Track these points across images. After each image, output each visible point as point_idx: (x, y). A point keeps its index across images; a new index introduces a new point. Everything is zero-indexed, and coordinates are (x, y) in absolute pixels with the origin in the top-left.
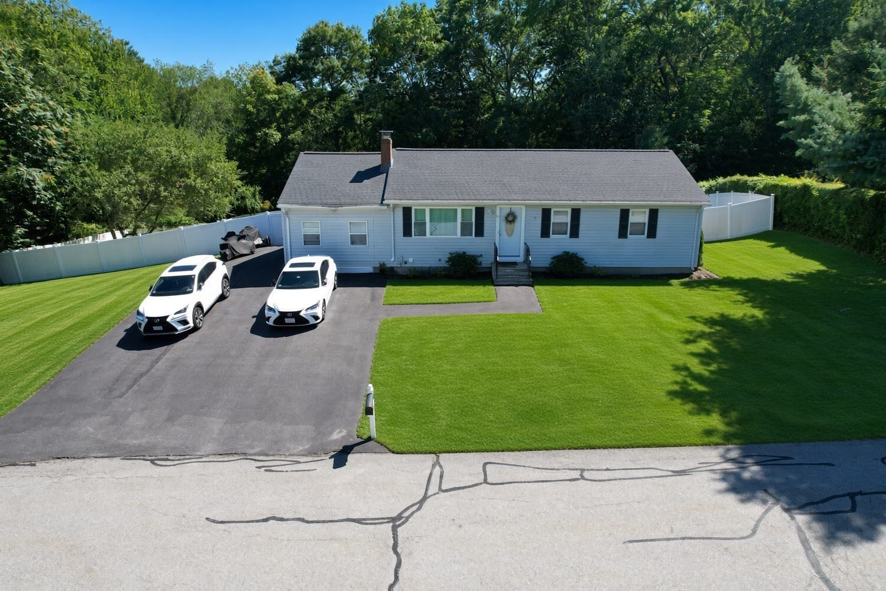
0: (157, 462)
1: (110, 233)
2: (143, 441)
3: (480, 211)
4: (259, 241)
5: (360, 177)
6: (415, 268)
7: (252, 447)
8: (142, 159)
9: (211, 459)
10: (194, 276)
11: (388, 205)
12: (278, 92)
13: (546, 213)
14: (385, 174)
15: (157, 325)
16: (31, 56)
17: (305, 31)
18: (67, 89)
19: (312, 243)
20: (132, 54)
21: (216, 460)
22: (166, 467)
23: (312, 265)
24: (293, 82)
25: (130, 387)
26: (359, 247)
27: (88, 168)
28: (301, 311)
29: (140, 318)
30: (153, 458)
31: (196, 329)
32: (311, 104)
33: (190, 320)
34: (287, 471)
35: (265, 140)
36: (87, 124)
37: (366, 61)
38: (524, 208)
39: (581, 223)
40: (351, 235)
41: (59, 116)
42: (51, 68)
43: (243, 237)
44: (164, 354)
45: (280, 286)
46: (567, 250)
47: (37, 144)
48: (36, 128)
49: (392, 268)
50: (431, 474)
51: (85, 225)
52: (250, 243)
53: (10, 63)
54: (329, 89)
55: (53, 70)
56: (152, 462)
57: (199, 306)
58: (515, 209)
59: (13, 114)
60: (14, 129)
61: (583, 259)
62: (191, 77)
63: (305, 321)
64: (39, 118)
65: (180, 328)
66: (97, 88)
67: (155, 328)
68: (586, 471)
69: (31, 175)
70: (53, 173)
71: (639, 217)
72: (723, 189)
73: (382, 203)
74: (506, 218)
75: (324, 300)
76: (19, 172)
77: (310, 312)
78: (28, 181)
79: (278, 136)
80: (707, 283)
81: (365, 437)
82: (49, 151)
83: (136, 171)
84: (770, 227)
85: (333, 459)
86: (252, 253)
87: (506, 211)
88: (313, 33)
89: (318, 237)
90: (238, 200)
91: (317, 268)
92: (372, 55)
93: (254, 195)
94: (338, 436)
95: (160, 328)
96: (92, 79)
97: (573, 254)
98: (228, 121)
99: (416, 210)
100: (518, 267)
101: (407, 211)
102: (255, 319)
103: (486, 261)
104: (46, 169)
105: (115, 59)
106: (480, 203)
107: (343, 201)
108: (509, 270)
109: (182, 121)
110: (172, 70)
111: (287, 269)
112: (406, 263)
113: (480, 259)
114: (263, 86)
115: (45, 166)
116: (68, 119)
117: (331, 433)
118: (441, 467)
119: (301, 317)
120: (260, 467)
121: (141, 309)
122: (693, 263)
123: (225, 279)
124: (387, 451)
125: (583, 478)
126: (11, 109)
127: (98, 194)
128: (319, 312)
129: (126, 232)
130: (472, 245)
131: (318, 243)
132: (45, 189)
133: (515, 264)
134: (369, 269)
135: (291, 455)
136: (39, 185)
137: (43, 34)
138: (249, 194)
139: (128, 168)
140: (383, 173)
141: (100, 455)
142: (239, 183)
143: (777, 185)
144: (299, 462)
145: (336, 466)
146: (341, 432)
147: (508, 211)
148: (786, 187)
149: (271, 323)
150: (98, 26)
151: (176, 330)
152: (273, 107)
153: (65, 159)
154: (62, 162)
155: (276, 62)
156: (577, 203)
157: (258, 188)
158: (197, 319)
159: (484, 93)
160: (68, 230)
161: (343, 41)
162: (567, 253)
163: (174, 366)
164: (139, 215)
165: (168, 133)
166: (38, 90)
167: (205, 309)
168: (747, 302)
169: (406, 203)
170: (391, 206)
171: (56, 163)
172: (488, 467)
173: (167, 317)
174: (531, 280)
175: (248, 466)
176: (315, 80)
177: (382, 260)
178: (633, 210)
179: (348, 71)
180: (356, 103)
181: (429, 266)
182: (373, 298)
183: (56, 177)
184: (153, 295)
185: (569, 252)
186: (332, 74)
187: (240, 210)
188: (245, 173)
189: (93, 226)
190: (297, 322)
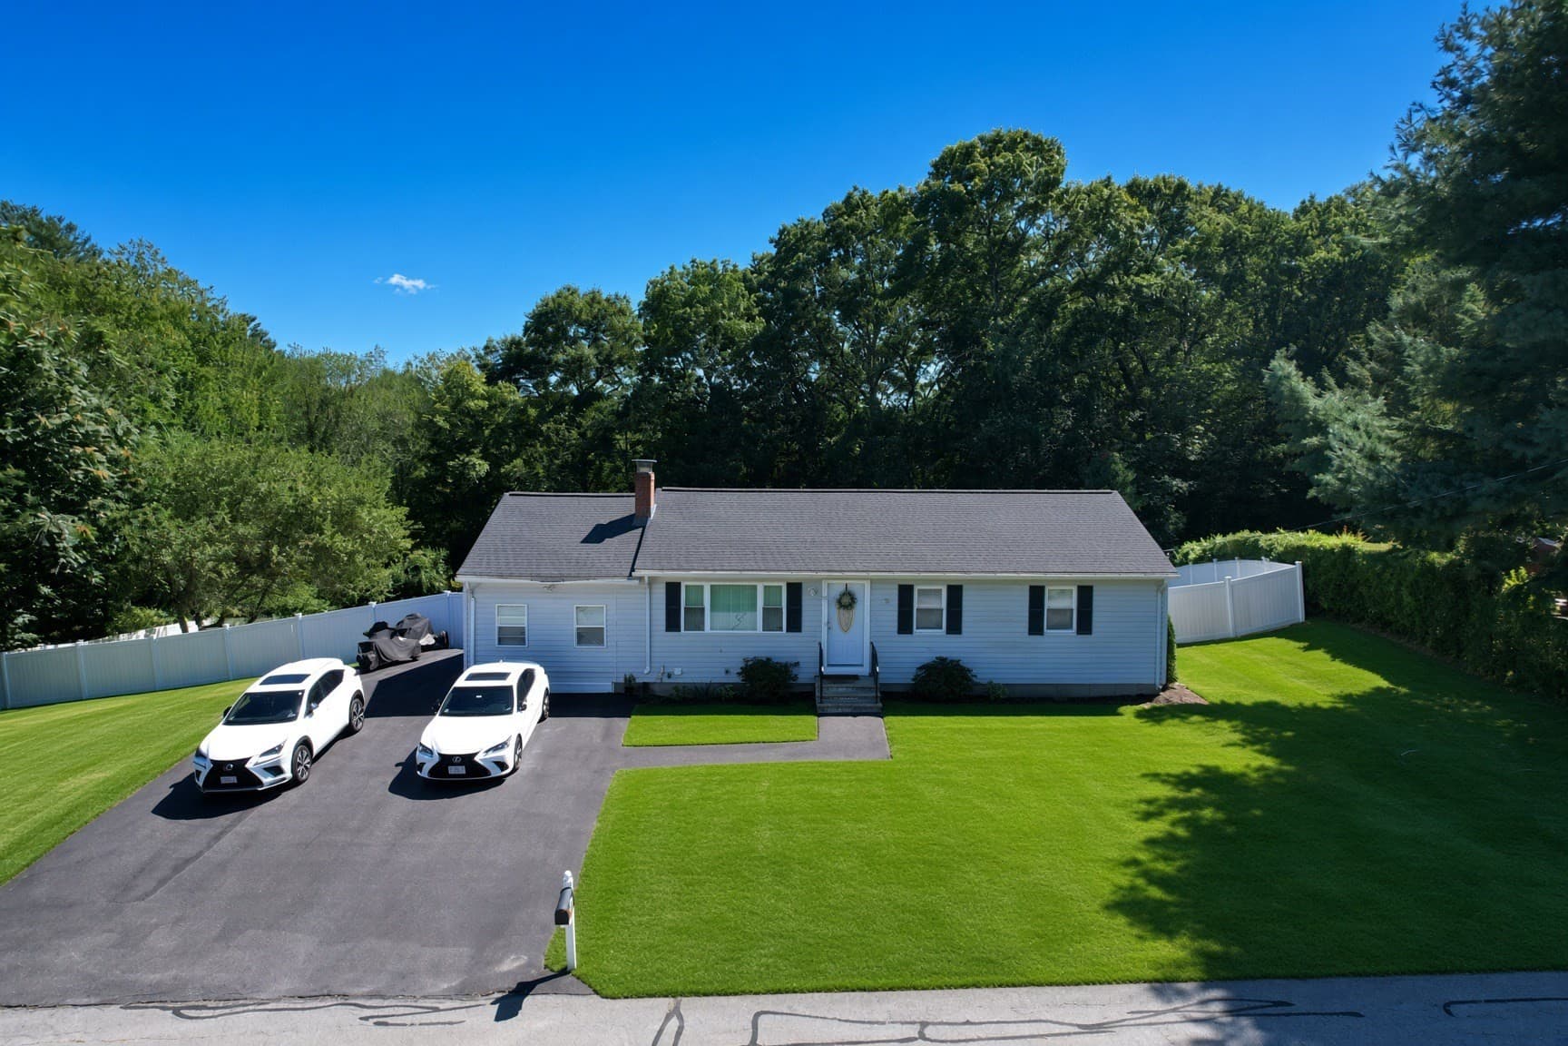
0: (184, 1012)
1: (178, 625)
2: (166, 976)
3: (795, 590)
4: (428, 640)
5: (599, 534)
6: (685, 685)
7: (357, 983)
8: (247, 503)
9: (285, 1006)
10: (303, 691)
11: (641, 579)
12: (488, 398)
13: (906, 592)
14: (641, 529)
15: (229, 774)
16: (92, 341)
17: (540, 302)
18: (141, 391)
19: (512, 642)
20: (258, 335)
21: (292, 1006)
22: (200, 1021)
23: (503, 676)
24: (516, 382)
25: (162, 882)
26: (589, 650)
27: (154, 514)
28: (476, 754)
29: (201, 761)
30: (179, 1005)
31: (295, 782)
32: (543, 418)
33: (287, 767)
34: (412, 1025)
35: (462, 474)
36: (164, 444)
37: (637, 350)
38: (867, 585)
39: (964, 609)
40: (578, 629)
41: (120, 432)
42: (118, 357)
43: (402, 633)
44: (233, 825)
45: (447, 711)
46: (944, 655)
47: (76, 477)
48: (78, 450)
49: (646, 685)
50: (660, 1032)
51: (137, 611)
52: (413, 642)
53: (57, 351)
54: (576, 392)
55: (121, 362)
56: (177, 1012)
57: (305, 743)
58: (855, 587)
59: (45, 427)
60: (44, 452)
61: (969, 671)
62: (346, 372)
63: (482, 770)
64: (86, 435)
65: (268, 780)
66: (191, 388)
67: (224, 780)
68: (930, 1027)
69: (58, 526)
70: (94, 522)
71: (1062, 601)
72: (1222, 555)
73: (630, 575)
74: (839, 602)
75: (519, 736)
76: (37, 520)
77: (492, 755)
78: (50, 536)
79: (483, 467)
80: (1183, 711)
81: (557, 968)
82: (94, 486)
83: (234, 520)
84: (1301, 617)
85: (497, 1006)
86: (414, 659)
87: (839, 588)
88: (551, 304)
89: (522, 631)
90: (406, 572)
91: (512, 681)
92: (647, 339)
93: (435, 564)
94: (512, 966)
95: (233, 780)
96: (184, 374)
97: (952, 661)
98: (401, 442)
99: (687, 586)
100: (859, 684)
101: (673, 589)
102: (400, 768)
103: (805, 675)
104: (83, 516)
105: (226, 344)
106: (795, 576)
107: (565, 572)
108: (842, 689)
109: (325, 440)
110: (317, 362)
111: (461, 682)
112: (669, 676)
113: (795, 671)
114: (466, 388)
115: (83, 511)
116: (133, 437)
117: (500, 961)
118: (681, 1018)
119: (477, 764)
120: (366, 1018)
121: (203, 748)
122: (1158, 677)
123: (357, 700)
124: (590, 991)
125: (922, 1037)
126: (43, 420)
127: (166, 557)
128: (508, 755)
129: (206, 623)
130: (781, 645)
131: (522, 641)
132: (76, 549)
133: (855, 677)
134: (606, 687)
135: (425, 997)
136: (69, 541)
137: (114, 309)
138: (427, 561)
139: (223, 515)
140: (637, 528)
141: (85, 1001)
142: (408, 544)
143: (1304, 546)
144: (436, 1010)
145: (500, 1017)
146: (518, 958)
147: (842, 589)
148: (1318, 550)
149: (424, 773)
150: (208, 295)
151: (260, 783)
152: (477, 421)
153: (118, 500)
154: (111, 503)
155: (488, 349)
156: (955, 577)
157: (444, 553)
158: (299, 764)
159: (834, 400)
160: (107, 619)
161: (599, 317)
162: (942, 660)
163: (246, 847)
164: (232, 593)
165: (298, 460)
166: (91, 392)
167: (316, 750)
168: (1252, 743)
169: (672, 575)
170: (646, 579)
171: (102, 506)
172: (763, 1020)
173: (246, 760)
174: (880, 705)
175: (348, 1015)
176: (553, 379)
177: (628, 671)
178: (1051, 588)
179: (607, 365)
180: (619, 415)
181: (708, 681)
182: (607, 735)
183: (100, 529)
184: (228, 723)
185: (946, 659)
186: (581, 368)
187: (408, 589)
188: (420, 526)
189: (152, 612)
190: (468, 774)
